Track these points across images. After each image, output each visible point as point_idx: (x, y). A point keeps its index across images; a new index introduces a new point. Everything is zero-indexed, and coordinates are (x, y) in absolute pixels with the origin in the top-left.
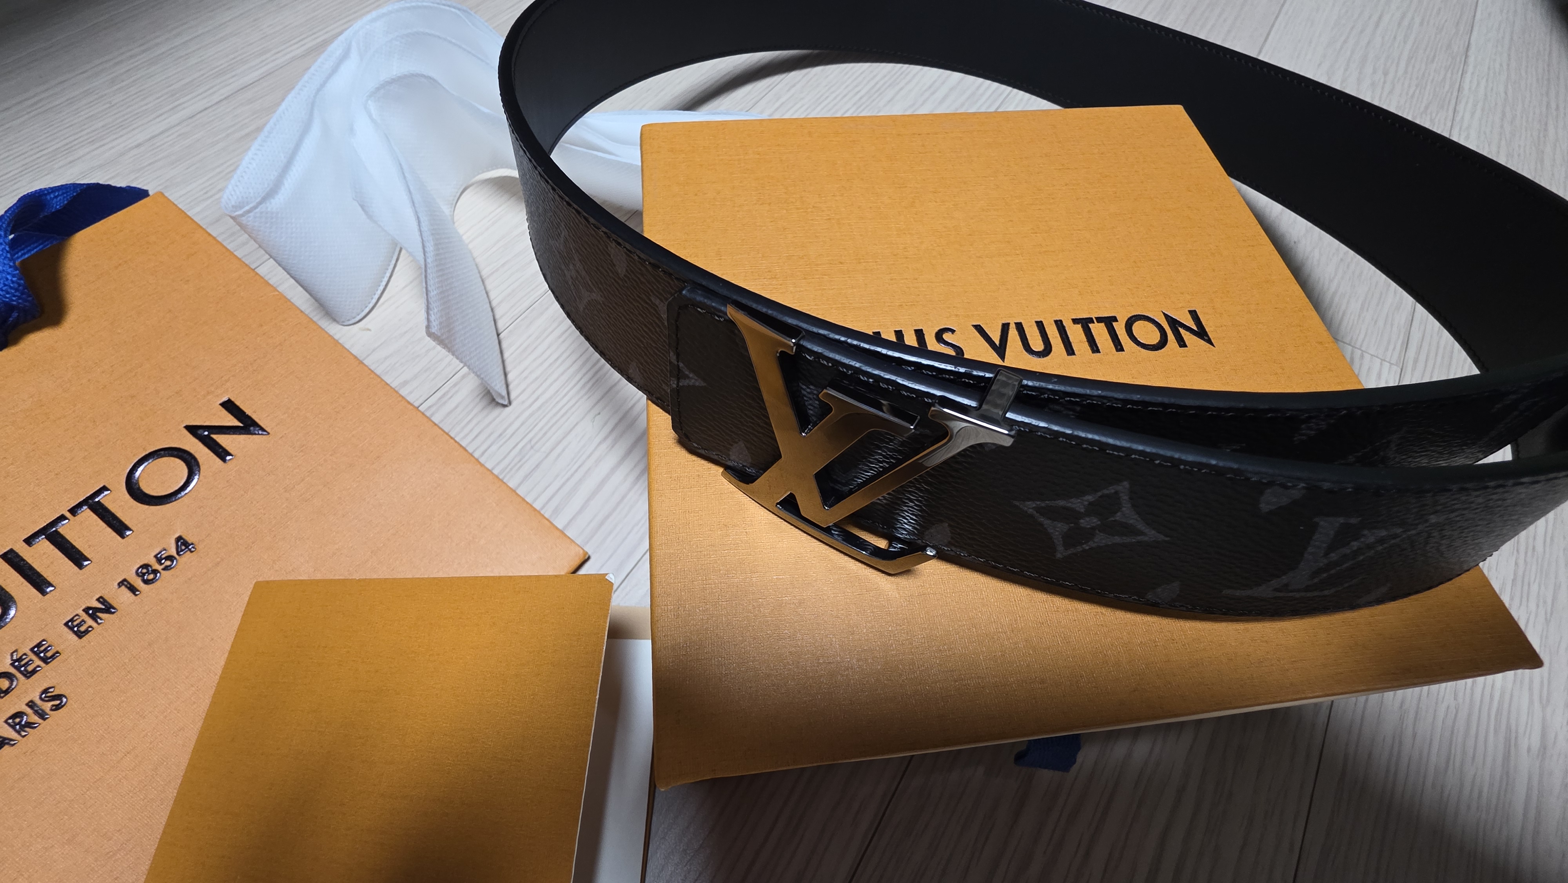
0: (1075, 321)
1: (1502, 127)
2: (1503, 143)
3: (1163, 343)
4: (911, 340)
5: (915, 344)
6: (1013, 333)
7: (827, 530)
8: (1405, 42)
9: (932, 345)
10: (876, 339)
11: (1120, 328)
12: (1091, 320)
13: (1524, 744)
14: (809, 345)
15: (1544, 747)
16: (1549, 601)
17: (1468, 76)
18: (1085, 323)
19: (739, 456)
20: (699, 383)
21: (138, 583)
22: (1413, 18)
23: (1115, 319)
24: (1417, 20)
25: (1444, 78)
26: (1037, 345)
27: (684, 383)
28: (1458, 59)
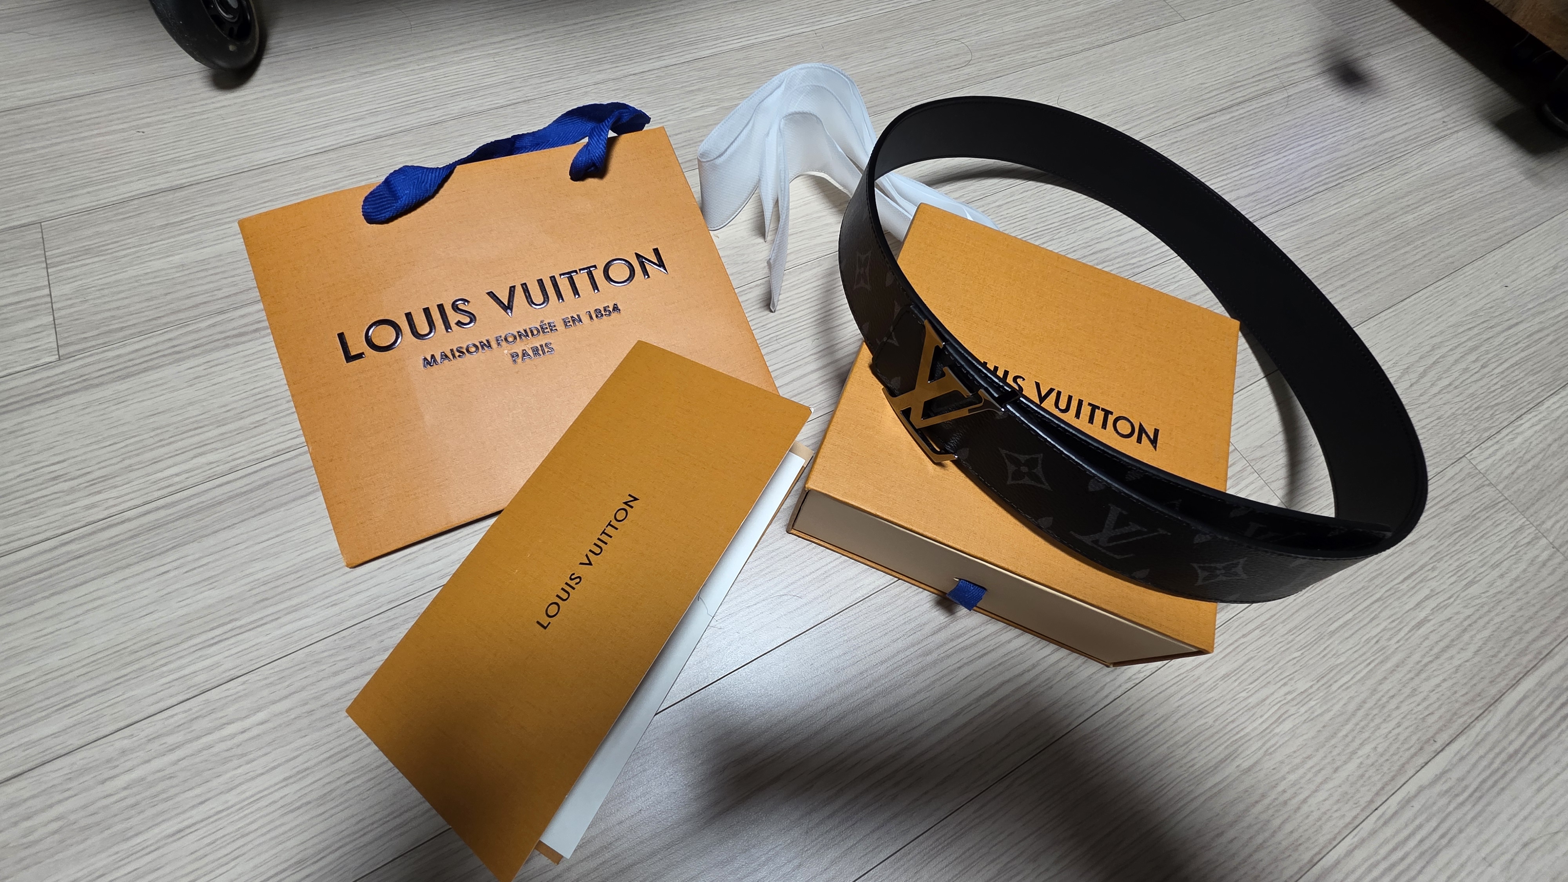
0: (1090, 404)
1: (1550, 445)
2: (1540, 456)
3: (1130, 435)
4: (1000, 373)
5: (1002, 376)
6: (1054, 394)
7: (916, 430)
8: (1522, 351)
9: (1010, 380)
10: (984, 365)
11: (1111, 419)
12: (1098, 408)
13: (1238, 762)
14: (949, 348)
15: (1249, 769)
16: (1316, 714)
17: (1555, 398)
18: (1094, 408)
19: (895, 383)
20: (896, 344)
21: (594, 316)
22: (1548, 335)
23: (1112, 413)
24: (1550, 339)
25: (1533, 391)
26: (1063, 405)
27: (890, 341)
28: (1559, 382)
